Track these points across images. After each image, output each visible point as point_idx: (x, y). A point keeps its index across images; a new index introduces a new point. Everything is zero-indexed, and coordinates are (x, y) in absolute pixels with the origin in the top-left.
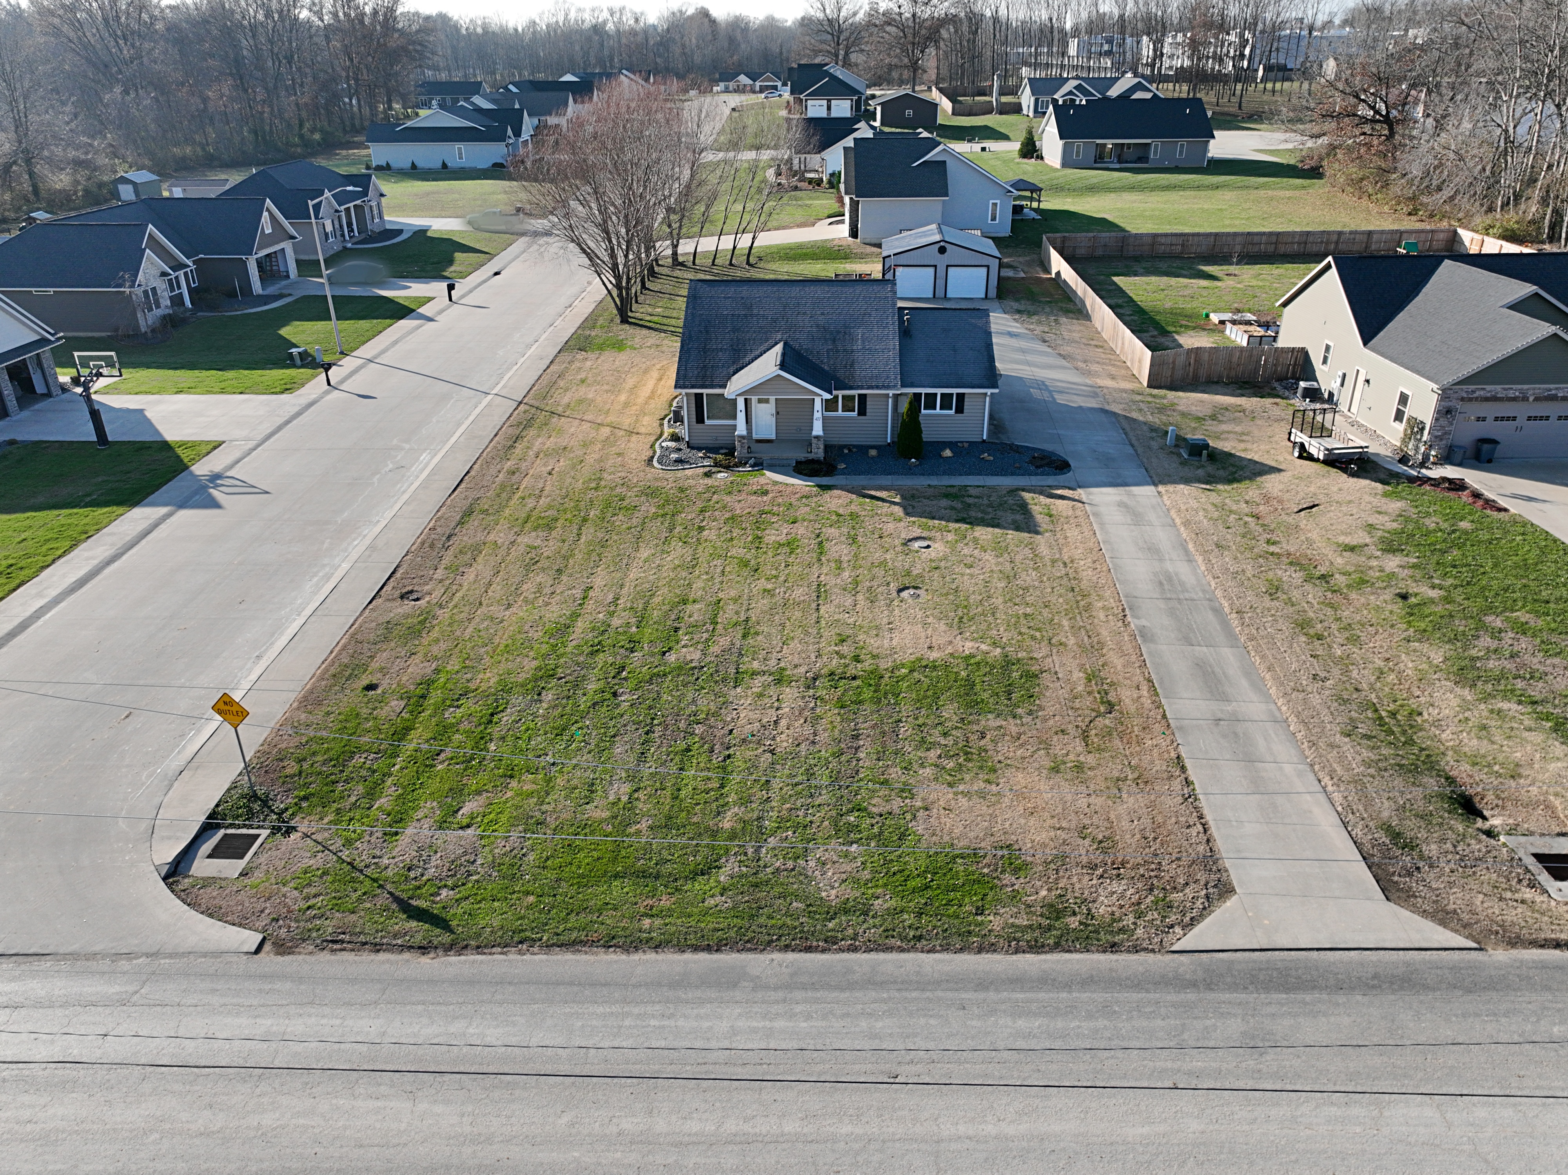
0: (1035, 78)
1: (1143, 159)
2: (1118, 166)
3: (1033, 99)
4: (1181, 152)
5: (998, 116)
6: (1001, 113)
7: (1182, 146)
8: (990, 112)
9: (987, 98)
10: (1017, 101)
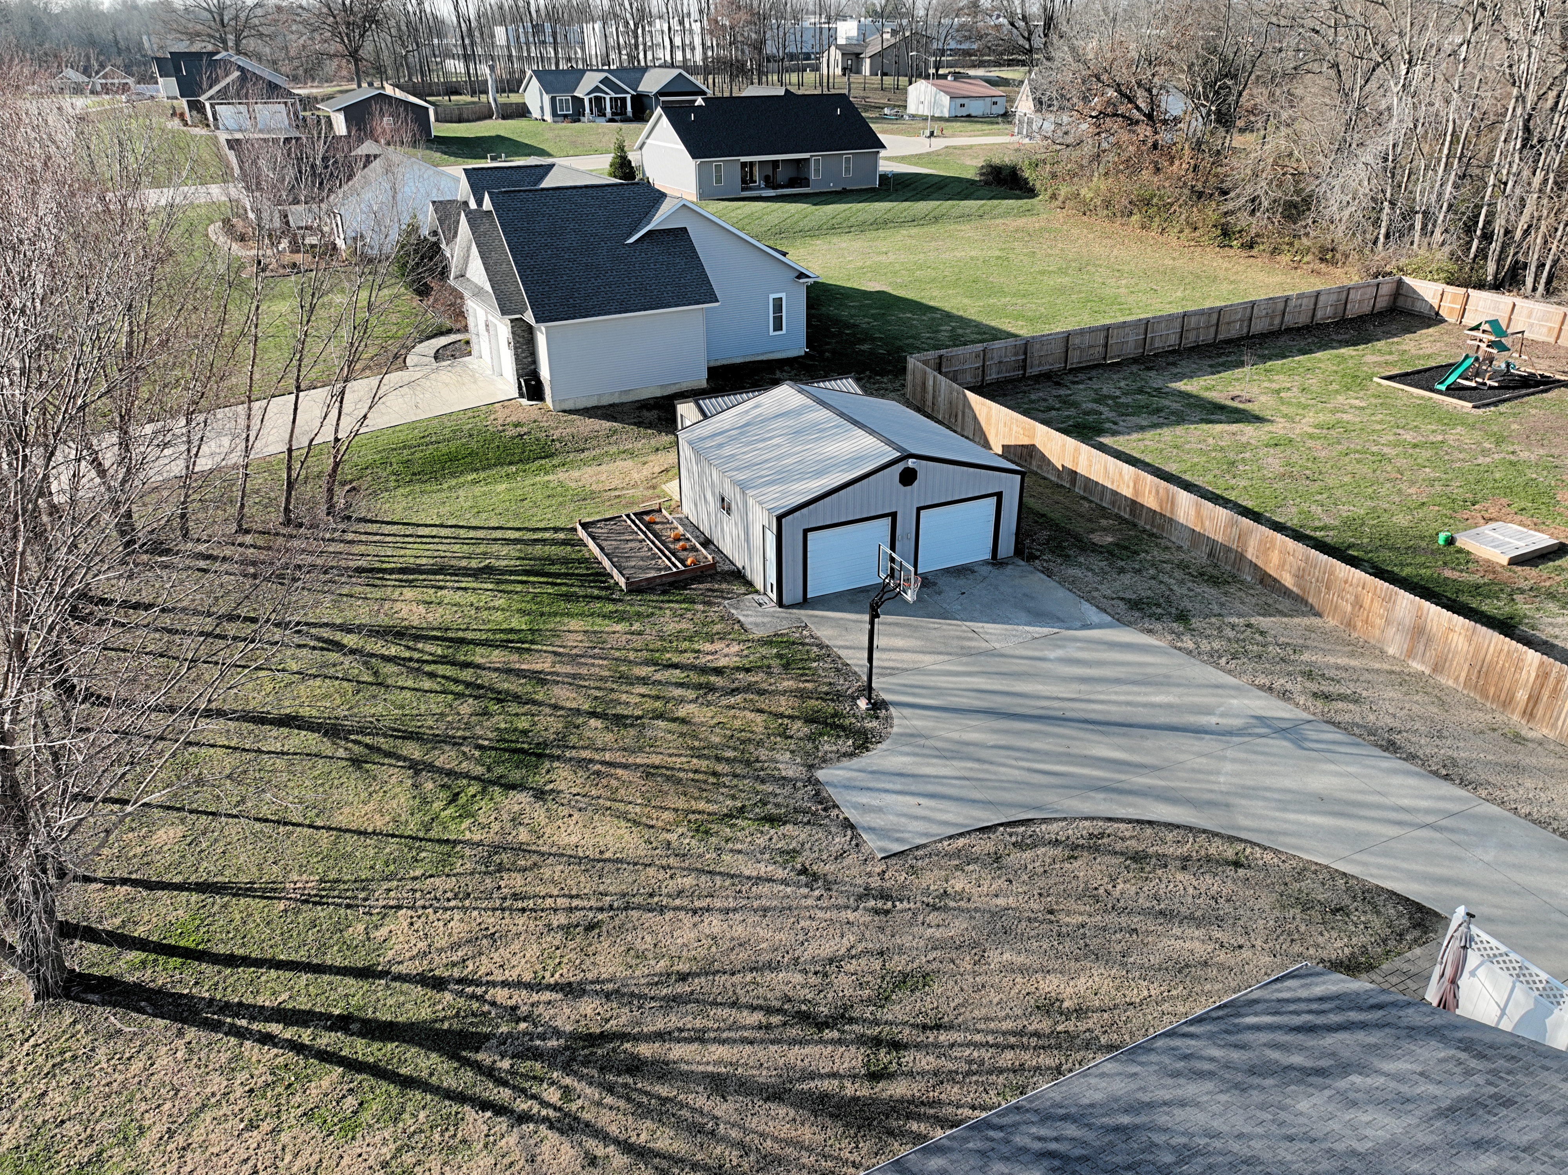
0: (544, 71)
1: (799, 180)
2: (771, 193)
3: (547, 98)
4: (847, 170)
5: (500, 121)
6: (504, 118)
7: (847, 160)
8: (490, 117)
9: (483, 98)
10: (520, 101)
